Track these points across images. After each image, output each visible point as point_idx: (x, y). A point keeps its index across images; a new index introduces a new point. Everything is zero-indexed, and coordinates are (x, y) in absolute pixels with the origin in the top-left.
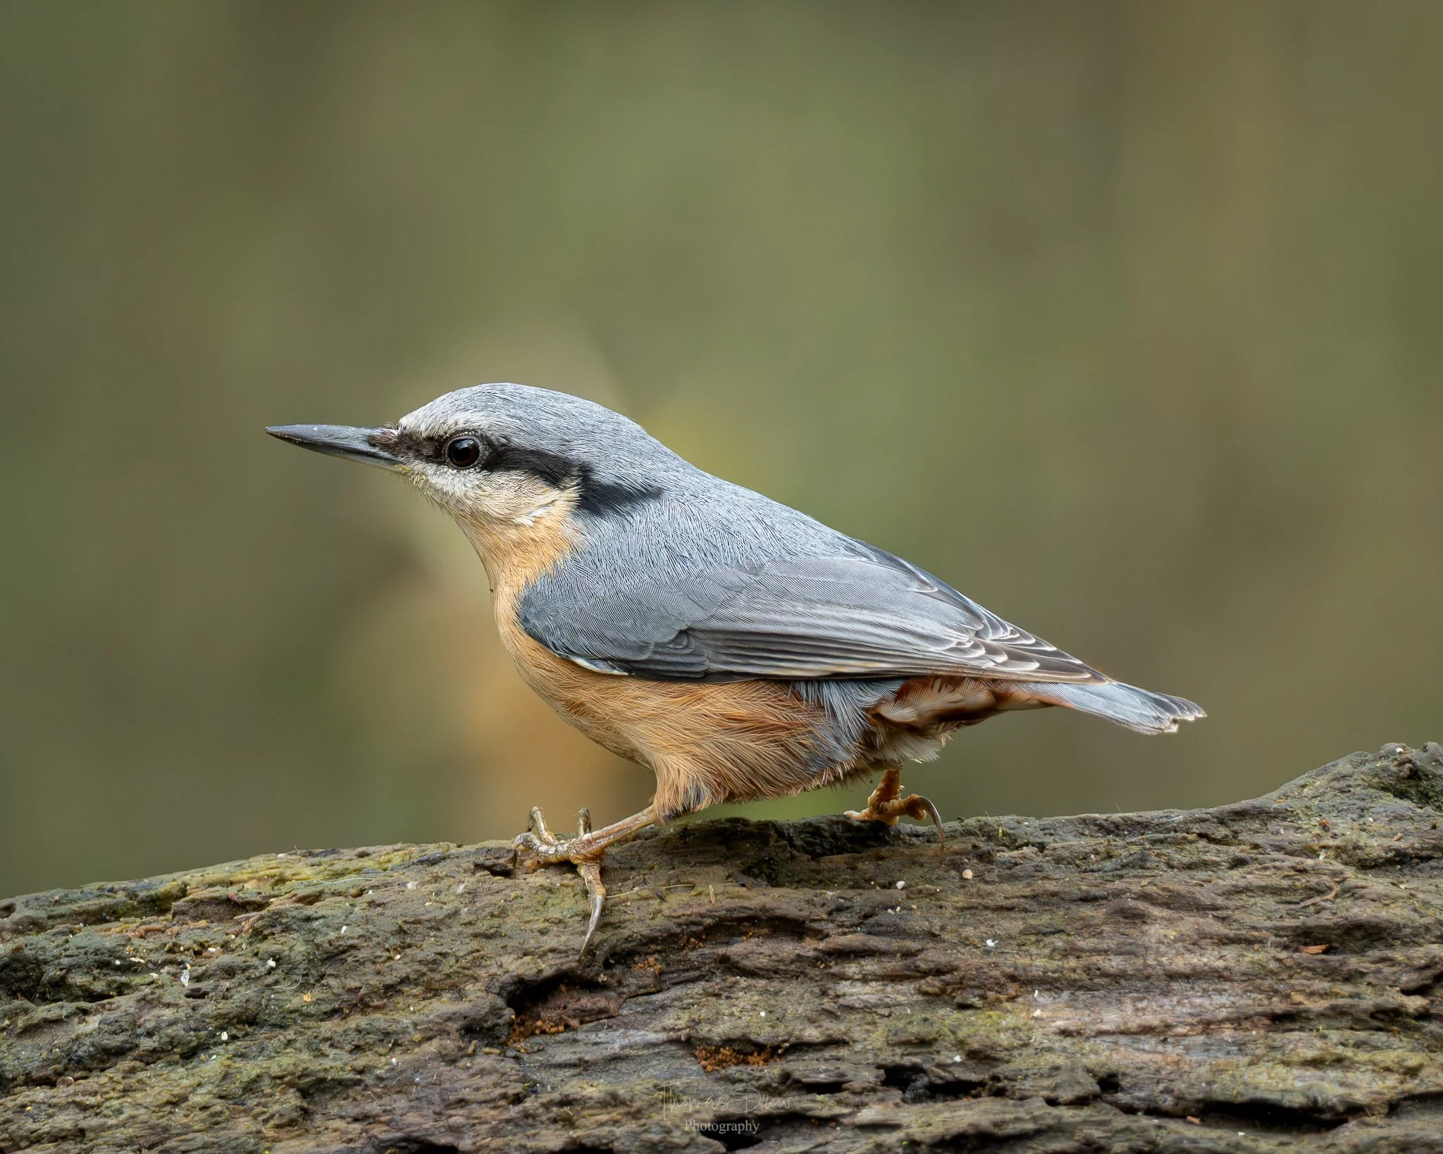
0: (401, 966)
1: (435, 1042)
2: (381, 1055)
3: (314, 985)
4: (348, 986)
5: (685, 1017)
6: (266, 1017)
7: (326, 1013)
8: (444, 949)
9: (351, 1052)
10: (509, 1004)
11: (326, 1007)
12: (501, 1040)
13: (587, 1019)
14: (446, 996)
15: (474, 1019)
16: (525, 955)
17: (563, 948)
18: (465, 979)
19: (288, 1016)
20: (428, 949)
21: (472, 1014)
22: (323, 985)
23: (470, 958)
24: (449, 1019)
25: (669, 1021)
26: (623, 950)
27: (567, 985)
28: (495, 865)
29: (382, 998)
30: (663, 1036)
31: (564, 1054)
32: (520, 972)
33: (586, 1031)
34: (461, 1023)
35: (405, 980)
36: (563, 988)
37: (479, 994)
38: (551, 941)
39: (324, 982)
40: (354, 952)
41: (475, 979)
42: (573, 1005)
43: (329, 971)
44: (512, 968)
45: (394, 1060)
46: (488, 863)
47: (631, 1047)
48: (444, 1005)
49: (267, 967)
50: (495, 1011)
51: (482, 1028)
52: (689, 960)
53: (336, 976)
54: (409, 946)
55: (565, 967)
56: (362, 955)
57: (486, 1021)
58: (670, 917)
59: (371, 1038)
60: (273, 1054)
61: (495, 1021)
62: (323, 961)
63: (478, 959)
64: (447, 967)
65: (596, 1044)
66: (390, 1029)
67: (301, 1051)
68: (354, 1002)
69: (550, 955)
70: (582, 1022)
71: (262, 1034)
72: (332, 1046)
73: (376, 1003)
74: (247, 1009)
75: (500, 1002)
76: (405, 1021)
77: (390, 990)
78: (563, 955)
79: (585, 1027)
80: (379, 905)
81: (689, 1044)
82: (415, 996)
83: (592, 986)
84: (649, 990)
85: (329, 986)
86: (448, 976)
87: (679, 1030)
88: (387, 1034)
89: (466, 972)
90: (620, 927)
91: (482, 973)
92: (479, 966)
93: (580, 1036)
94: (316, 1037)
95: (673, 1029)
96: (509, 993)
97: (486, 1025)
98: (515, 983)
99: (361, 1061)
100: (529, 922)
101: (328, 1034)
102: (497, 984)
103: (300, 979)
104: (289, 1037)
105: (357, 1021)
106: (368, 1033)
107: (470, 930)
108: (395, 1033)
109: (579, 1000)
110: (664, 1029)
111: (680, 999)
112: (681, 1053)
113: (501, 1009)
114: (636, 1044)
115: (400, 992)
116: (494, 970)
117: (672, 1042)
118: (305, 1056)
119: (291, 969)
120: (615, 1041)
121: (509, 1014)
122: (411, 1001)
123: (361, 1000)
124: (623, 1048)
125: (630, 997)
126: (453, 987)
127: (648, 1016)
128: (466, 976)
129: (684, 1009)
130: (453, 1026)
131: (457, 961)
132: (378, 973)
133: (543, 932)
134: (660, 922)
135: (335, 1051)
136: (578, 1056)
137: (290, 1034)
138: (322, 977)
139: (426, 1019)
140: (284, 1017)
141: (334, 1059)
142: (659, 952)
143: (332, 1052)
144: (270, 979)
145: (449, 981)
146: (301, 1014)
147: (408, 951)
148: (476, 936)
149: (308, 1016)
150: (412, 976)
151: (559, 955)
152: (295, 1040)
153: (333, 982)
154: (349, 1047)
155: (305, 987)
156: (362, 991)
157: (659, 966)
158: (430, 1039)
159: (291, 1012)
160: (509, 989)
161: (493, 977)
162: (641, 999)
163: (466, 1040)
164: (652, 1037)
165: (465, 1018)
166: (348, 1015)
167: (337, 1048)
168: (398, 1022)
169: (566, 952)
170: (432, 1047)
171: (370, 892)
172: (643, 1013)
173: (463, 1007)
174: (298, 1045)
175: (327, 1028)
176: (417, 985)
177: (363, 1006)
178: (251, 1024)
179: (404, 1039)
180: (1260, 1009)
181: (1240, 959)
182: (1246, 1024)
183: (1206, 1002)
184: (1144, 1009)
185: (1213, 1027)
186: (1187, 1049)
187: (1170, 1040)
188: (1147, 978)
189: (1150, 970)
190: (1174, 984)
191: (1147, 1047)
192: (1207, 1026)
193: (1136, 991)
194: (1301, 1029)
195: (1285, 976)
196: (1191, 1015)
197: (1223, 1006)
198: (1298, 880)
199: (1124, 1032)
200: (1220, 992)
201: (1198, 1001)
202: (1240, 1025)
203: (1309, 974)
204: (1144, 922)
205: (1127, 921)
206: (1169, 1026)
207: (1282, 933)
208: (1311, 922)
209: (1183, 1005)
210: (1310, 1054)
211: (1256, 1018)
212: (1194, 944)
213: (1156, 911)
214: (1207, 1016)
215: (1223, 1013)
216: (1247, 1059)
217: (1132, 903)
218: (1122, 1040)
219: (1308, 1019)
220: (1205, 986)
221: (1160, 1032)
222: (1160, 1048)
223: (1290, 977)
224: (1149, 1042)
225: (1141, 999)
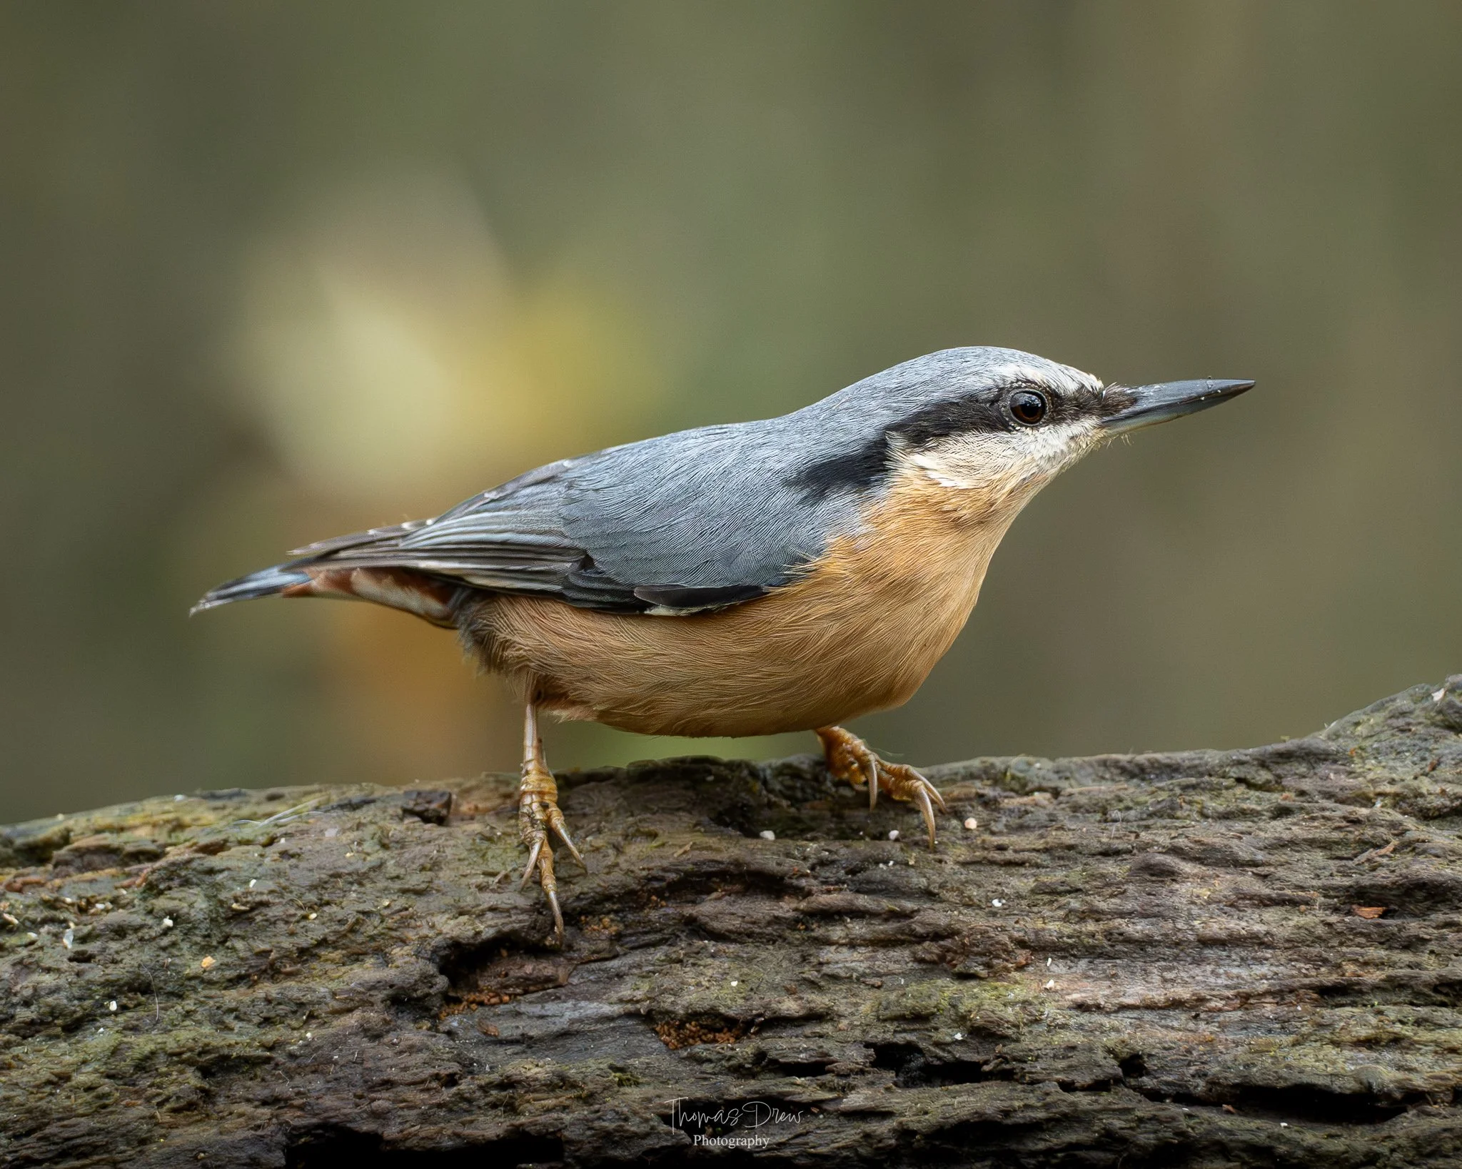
0: (316, 925)
1: (357, 1014)
2: (294, 1029)
3: (216, 948)
4: (257, 950)
5: (645, 987)
6: (161, 985)
7: (230, 980)
8: (367, 907)
9: (259, 1025)
10: (442, 971)
11: (230, 974)
12: (433, 1013)
13: (532, 988)
14: (370, 961)
15: (402, 988)
16: (461, 914)
17: (504, 906)
18: (391, 942)
19: (187, 983)
20: (350, 905)
21: (397, 982)
22: (228, 948)
23: (397, 917)
24: (373, 988)
25: (626, 992)
26: (574, 909)
27: (509, 950)
28: (427, 810)
29: (295, 963)
30: (617, 1009)
31: (506, 1028)
32: (455, 934)
33: (531, 1002)
34: (389, 992)
35: (323, 943)
36: (504, 953)
37: (407, 959)
38: (488, 899)
39: (228, 944)
40: (265, 910)
41: (403, 942)
42: (515, 972)
43: (236, 932)
44: (445, 929)
45: (309, 1035)
46: (418, 809)
47: (581, 1021)
48: (367, 972)
49: (163, 926)
50: (426, 979)
51: (410, 999)
52: (650, 921)
53: (243, 938)
54: (328, 903)
55: (506, 929)
56: (272, 913)
57: (416, 991)
58: (629, 872)
59: (282, 1009)
60: (169, 1027)
61: (426, 990)
62: (228, 919)
63: (406, 919)
64: (372, 927)
65: (542, 1017)
66: (304, 1000)
67: (199, 1023)
68: (263, 967)
69: (489, 915)
70: (526, 992)
71: (157, 1004)
72: (237, 1018)
73: (288, 969)
74: (139, 975)
75: (432, 969)
76: (322, 990)
77: (305, 954)
78: (505, 915)
79: (530, 997)
80: (292, 856)
81: (650, 1018)
82: (333, 961)
83: (538, 951)
84: (602, 955)
85: (234, 949)
86: (372, 938)
87: (638, 1002)
88: (301, 1005)
89: (394, 934)
90: (570, 882)
91: (411, 934)
92: (406, 927)
93: (523, 1008)
94: (218, 1008)
95: (630, 1001)
96: (442, 958)
97: (415, 995)
98: (449, 947)
99: (271, 1036)
100: (465, 876)
101: (234, 1005)
102: (428, 947)
103: (199, 939)
104: (188, 1008)
105: (268, 989)
106: (279, 1004)
107: (397, 885)
108: (312, 1003)
109: (522, 966)
110: (621, 1001)
111: (639, 966)
112: (641, 1028)
113: (432, 976)
114: (587, 1017)
115: (317, 957)
116: (425, 931)
117: (629, 1015)
118: (207, 1029)
119: (189, 929)
120: (564, 1013)
121: (442, 982)
122: (329, 966)
123: (272, 965)
124: (572, 1022)
125: (582, 963)
126: (378, 951)
127: (602, 985)
128: (392, 938)
129: (643, 977)
130: (379, 996)
131: (382, 922)
132: (292, 934)
133: (481, 888)
134: (617, 877)
135: (241, 1024)
136: (520, 1031)
137: (189, 1005)
138: (226, 938)
139: (346, 987)
140: (182, 985)
141: (240, 1034)
142: (616, 912)
143: (237, 1025)
144: (165, 941)
145: (373, 944)
146: (202, 981)
147: (326, 909)
148: (404, 892)
149: (210, 983)
150: (331, 938)
151: (499, 915)
152: (195, 1011)
153: (239, 945)
154: (256, 1020)
155: (206, 949)
156: (273, 955)
157: (614, 928)
158: (350, 1010)
159: (190, 979)
160: (443, 953)
161: (424, 938)
162: (594, 966)
163: (392, 1011)
164: (606, 1009)
165: (391, 986)
166: (255, 982)
167: (243, 1020)
168: (314, 991)
169: (508, 911)
170: (352, 1020)
171: (283, 840)
172: (597, 982)
173: (389, 974)
174: (198, 1017)
175: (232, 997)
176: (336, 948)
177: (273, 972)
178: (143, 993)
179: (322, 1011)
180: (1307, 981)
181: (1284, 922)
182: (1291, 998)
183: (1244, 972)
184: (1173, 981)
185: (1252, 1001)
186: (1223, 1026)
187: (1203, 1016)
188: (1177, 944)
189: (1180, 935)
190: (1208, 952)
191: (1176, 1024)
192: (1246, 1000)
193: (1164, 960)
194: (1353, 1004)
195: (1335, 942)
196: (1227, 987)
197: (1264, 977)
198: (1350, 832)
199: (1151, 1007)
200: (1261, 961)
201: (1235, 971)
202: (1283, 999)
203: (1362, 940)
204: (1173, 880)
205: (1154, 878)
206: (1202, 1000)
207: (1332, 893)
208: (1366, 881)
209: (1218, 976)
210: (1364, 1032)
211: (1302, 991)
212: (1232, 905)
213: (1187, 867)
214: (1246, 989)
215: (1264, 986)
216: (1291, 1038)
217: (1160, 858)
218: (1148, 1016)
219: (1361, 992)
220: (1243, 954)
221: (1193, 1007)
222: (1191, 1025)
223: (1341, 944)
224: (1180, 1019)
225: (1170, 969)
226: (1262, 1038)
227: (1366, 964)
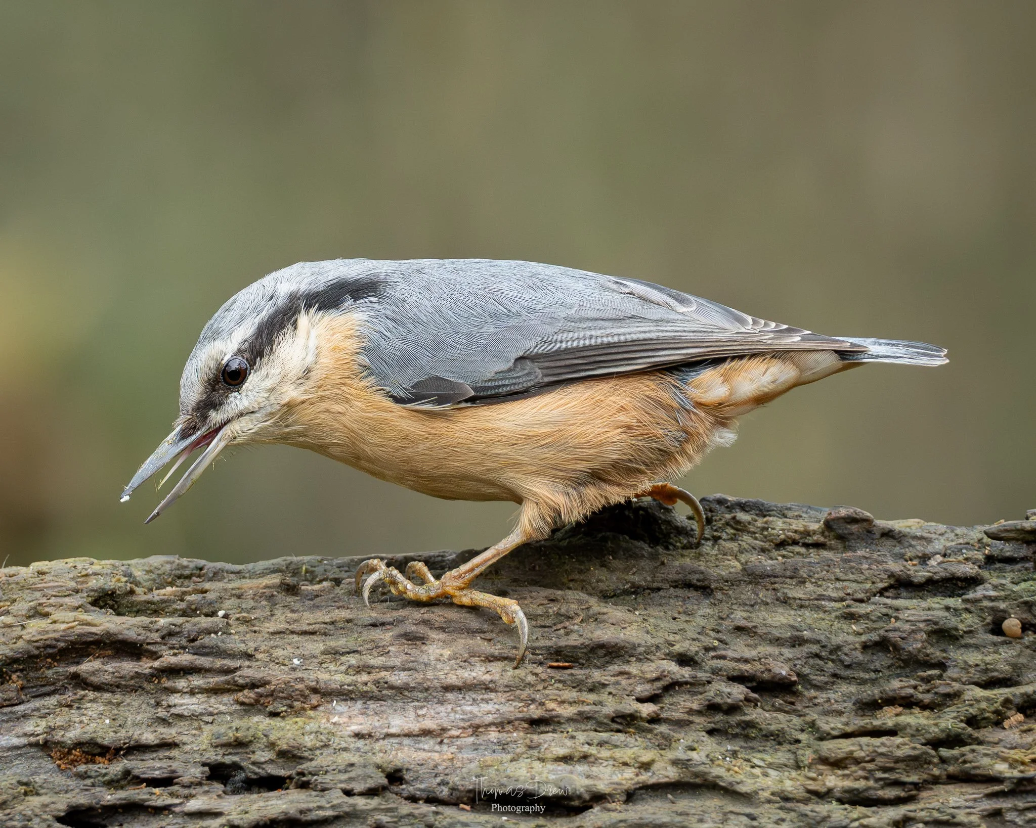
5: (43, 724)
25: (29, 728)
30: (23, 741)
52: (46, 677)
58: (31, 642)
81: (47, 747)
84: (12, 702)
87: (38, 735)
95: (33, 735)
110: (26, 735)
111: (39, 709)
112: (40, 754)
114: (2, 747)
117: (32, 745)
127: (12, 723)
129: (42, 717)
134: (22, 645)
142: (21, 671)
157: (21, 682)
162: (6, 710)
164: (15, 741)
172: (9, 721)
180: (520, 715)
181: (503, 673)
182: (509, 728)
183: (475, 709)
184: (424, 716)
185: (480, 730)
186: (460, 748)
187: (445, 741)
188: (427, 690)
189: (429, 683)
190: (450, 696)
191: (426, 747)
192: (477, 729)
193: (418, 701)
194: (554, 731)
195: (540, 687)
196: (463, 719)
197: (489, 713)
198: (551, 608)
199: (407, 735)
200: (487, 701)
201: (468, 708)
202: (503, 728)
203: (560, 686)
204: (423, 643)
205: (410, 642)
206: (444, 729)
207: (538, 652)
208: (563, 643)
209: (456, 712)
210: (562, 752)
211: (517, 723)
212: (465, 661)
213: (434, 635)
214: (477, 721)
215: (489, 719)
216: (509, 757)
217: (413, 628)
218: (406, 741)
219: (559, 723)
220: (474, 696)
221: (437, 734)
222: (437, 748)
223: (545, 688)
224: (429, 743)
225: (421, 708)
226: (489, 758)
227: (563, 702)
